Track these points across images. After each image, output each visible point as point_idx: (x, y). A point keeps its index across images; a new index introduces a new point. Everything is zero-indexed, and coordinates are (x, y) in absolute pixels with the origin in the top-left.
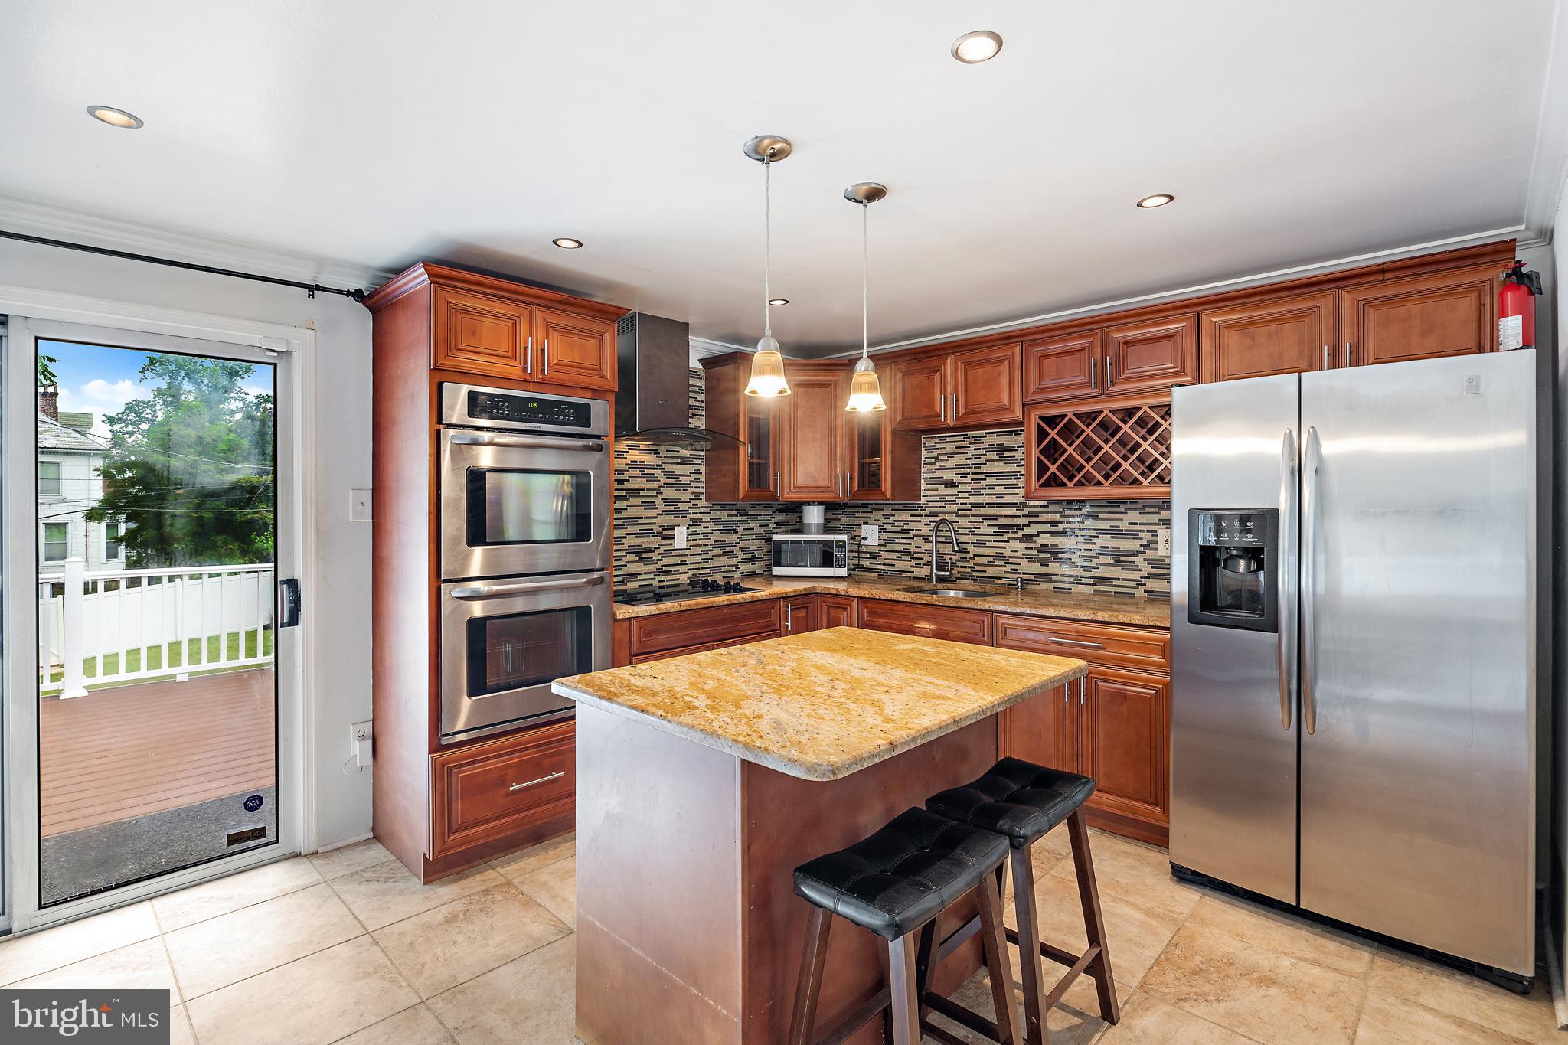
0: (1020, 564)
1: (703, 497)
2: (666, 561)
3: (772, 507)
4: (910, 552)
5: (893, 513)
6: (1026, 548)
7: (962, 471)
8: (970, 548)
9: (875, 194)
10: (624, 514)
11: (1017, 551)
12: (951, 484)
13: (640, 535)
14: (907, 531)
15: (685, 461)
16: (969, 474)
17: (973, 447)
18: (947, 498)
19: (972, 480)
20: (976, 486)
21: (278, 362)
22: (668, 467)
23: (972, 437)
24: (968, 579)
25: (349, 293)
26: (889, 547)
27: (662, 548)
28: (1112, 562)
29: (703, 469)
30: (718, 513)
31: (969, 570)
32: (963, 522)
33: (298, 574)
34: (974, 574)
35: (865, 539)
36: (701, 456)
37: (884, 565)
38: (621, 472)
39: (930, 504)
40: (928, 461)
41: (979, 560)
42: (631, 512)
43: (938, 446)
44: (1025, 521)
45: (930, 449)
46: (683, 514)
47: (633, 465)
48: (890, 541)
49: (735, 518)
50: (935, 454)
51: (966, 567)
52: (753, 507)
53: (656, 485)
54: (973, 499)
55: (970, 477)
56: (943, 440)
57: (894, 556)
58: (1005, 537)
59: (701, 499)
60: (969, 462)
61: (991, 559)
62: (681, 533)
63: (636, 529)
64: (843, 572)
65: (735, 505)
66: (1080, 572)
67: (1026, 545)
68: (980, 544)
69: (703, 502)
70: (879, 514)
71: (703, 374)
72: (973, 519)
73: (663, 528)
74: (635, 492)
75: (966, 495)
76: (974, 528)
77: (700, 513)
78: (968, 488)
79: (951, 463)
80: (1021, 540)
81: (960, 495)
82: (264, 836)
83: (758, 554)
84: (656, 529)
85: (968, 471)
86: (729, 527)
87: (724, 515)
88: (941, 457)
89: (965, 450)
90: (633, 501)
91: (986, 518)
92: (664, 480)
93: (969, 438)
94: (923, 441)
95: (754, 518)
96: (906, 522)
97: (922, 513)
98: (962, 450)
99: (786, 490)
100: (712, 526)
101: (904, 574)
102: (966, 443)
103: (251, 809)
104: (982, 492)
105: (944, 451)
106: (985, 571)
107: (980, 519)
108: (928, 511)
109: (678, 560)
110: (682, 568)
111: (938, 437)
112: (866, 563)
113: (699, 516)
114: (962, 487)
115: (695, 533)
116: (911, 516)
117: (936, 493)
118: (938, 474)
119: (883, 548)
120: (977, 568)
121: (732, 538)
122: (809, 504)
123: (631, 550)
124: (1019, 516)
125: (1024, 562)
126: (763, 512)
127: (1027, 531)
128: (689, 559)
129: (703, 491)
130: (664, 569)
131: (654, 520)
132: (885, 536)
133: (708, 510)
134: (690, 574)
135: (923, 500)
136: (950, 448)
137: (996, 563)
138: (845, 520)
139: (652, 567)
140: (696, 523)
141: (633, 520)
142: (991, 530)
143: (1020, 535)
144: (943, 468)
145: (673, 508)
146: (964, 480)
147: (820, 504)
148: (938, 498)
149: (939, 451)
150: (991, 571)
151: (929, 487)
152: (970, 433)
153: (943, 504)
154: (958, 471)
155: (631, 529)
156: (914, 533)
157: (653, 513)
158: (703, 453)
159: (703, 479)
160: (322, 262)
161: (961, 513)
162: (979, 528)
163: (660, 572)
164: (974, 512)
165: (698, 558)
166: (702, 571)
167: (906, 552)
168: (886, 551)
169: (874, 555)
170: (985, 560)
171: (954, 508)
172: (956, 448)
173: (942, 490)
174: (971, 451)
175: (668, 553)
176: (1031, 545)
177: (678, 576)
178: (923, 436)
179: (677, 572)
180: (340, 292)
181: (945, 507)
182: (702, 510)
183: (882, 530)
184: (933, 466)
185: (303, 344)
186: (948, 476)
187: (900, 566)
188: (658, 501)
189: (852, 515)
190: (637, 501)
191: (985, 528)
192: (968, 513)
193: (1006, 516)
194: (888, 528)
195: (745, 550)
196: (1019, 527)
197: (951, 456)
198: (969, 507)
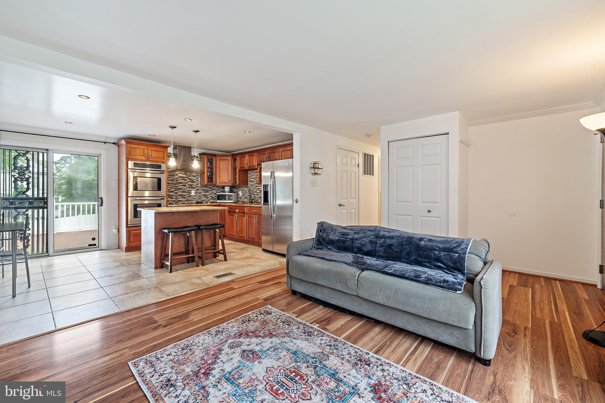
1: (199, 184)
2: (189, 198)
8: (256, 196)
9: (197, 131)
10: (178, 187)
12: (253, 182)
13: (181, 192)
15: (194, 176)
17: (256, 174)
21: (98, 156)
22: (189, 178)
25: (112, 143)
27: (188, 195)
29: (199, 178)
32: (255, 190)
33: (102, 196)
35: (239, 194)
36: (199, 175)
37: (243, 200)
38: (177, 179)
40: (249, 177)
42: (180, 187)
45: (250, 174)
46: (194, 188)
47: (180, 177)
48: (243, 195)
49: (208, 189)
52: (214, 187)
53: (186, 181)
62: (193, 192)
63: (181, 191)
64: (232, 201)
65: (208, 186)
68: (257, 195)
69: (199, 185)
70: (241, 189)
71: (199, 157)
73: (188, 191)
74: (181, 183)
75: (255, 184)
82: (96, 245)
83: (215, 198)
84: (186, 191)
86: (207, 191)
87: (205, 189)
88: (251, 176)
90: (180, 185)
91: (259, 189)
92: (188, 180)
93: (256, 172)
94: (249, 172)
95: (214, 189)
96: (246, 191)
98: (254, 174)
99: (218, 183)
100: (202, 191)
103: (93, 240)
107: (257, 189)
108: (249, 188)
109: (192, 198)
110: (193, 200)
111: (251, 172)
112: (240, 200)
113: (198, 189)
115: (197, 192)
116: (247, 189)
121: (208, 194)
122: (226, 186)
123: (180, 195)
126: (216, 188)
128: (195, 198)
129: (199, 183)
130: (189, 200)
131: (186, 189)
133: (201, 187)
134: (196, 201)
135: (249, 185)
136: (253, 174)
138: (236, 190)
139: (185, 199)
140: (197, 190)
141: (180, 189)
142: (259, 192)
144: (252, 178)
145: (191, 187)
147: (229, 186)
151: (249, 182)
153: (251, 186)
155: (179, 191)
156: (247, 193)
157: (186, 187)
159: (199, 180)
160: (107, 137)
163: (187, 200)
165: (198, 198)
166: (199, 201)
167: (246, 197)
168: (243, 197)
169: (241, 198)
170: (258, 198)
171: (253, 187)
173: (252, 183)
174: (256, 175)
175: (190, 196)
177: (192, 202)
179: (192, 201)
180: (110, 143)
182: (199, 187)
183: (242, 192)
185: (103, 153)
186: (252, 180)
187: (245, 200)
188: (187, 185)
189: (237, 189)
190: (182, 185)
195: (211, 197)
197: (253, 176)
198: (256, 187)
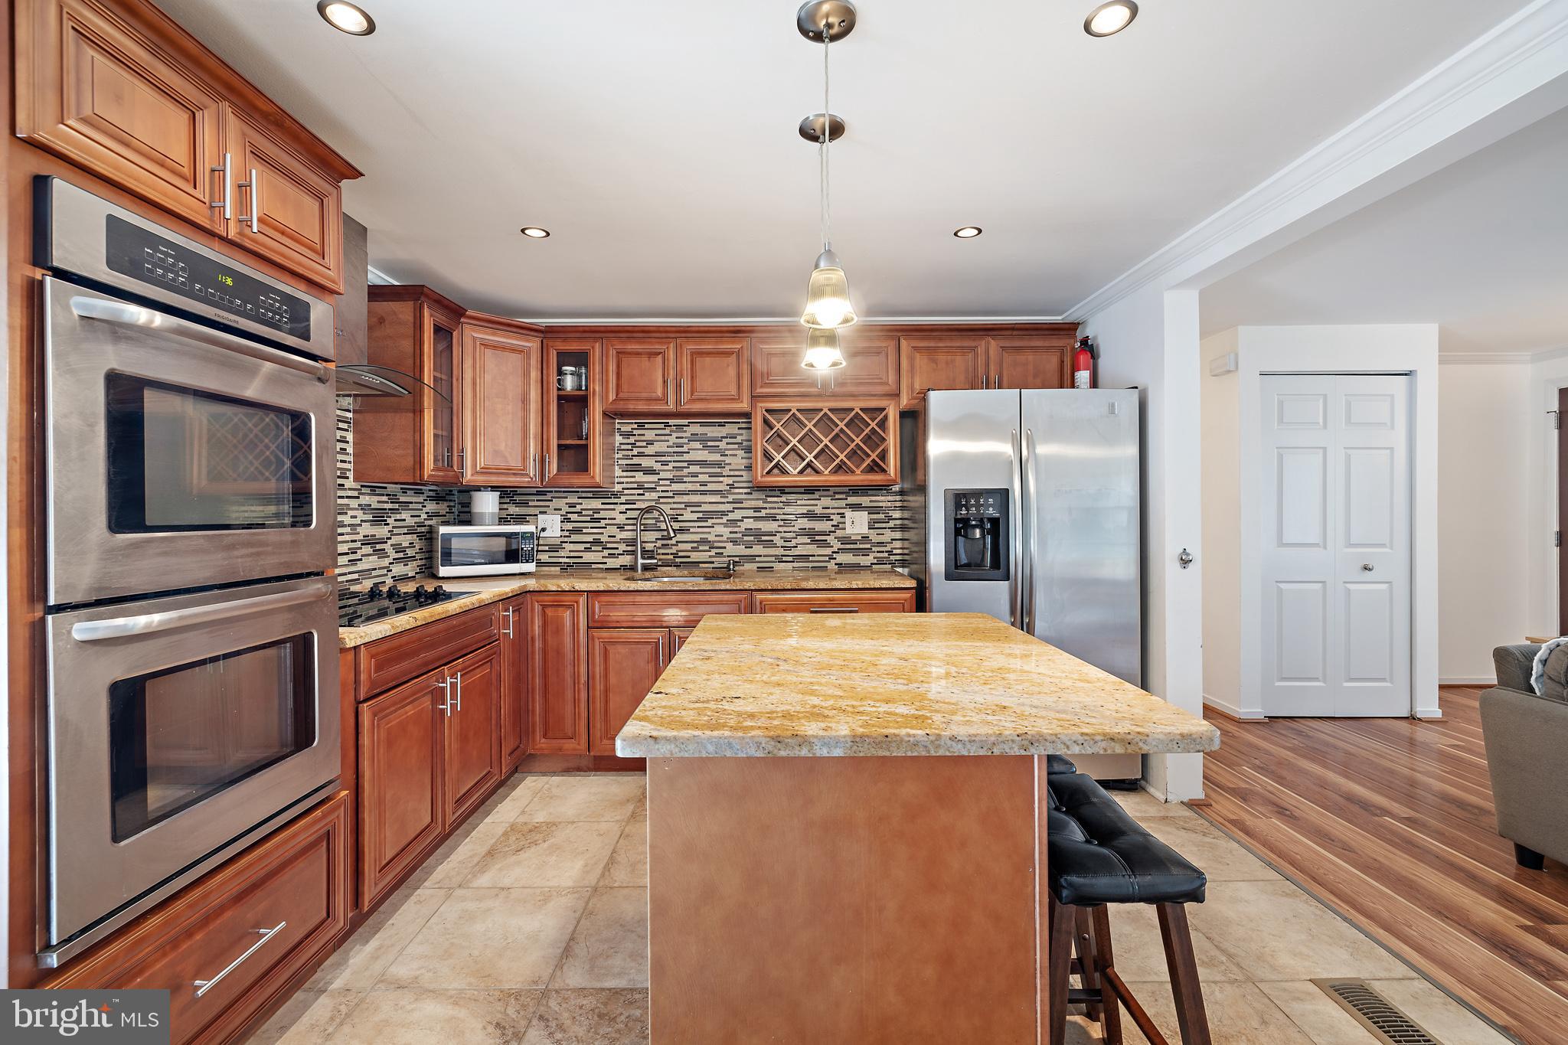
0: (725, 548)
1: (351, 475)
3: (423, 493)
4: (602, 542)
5: (580, 501)
6: (730, 532)
7: (663, 459)
8: (672, 535)
11: (722, 536)
12: (651, 471)
14: (598, 520)
16: (671, 462)
17: (675, 435)
18: (646, 486)
19: (673, 467)
20: (679, 473)
23: (674, 426)
24: (671, 566)
26: (574, 538)
28: (809, 541)
29: (350, 437)
30: (367, 498)
31: (671, 557)
32: (665, 509)
34: (677, 560)
35: (543, 529)
36: (347, 418)
37: (567, 557)
39: (626, 492)
40: (623, 447)
41: (681, 546)
43: (635, 432)
44: (729, 507)
45: (625, 434)
48: (576, 531)
49: (386, 506)
50: (632, 440)
51: (668, 554)
54: (676, 487)
55: (671, 465)
56: (641, 426)
57: (581, 547)
58: (710, 522)
59: (347, 478)
60: (670, 450)
61: (695, 545)
64: (531, 567)
65: (386, 488)
66: (781, 551)
67: (730, 529)
68: (683, 530)
69: (350, 483)
70: (561, 503)
72: (675, 506)
75: (668, 482)
76: (677, 515)
77: (348, 497)
78: (669, 475)
79: (650, 450)
80: (725, 525)
81: (661, 482)
83: (410, 552)
85: (669, 459)
86: (379, 519)
87: (374, 502)
88: (638, 444)
89: (666, 438)
91: (688, 505)
93: (671, 426)
94: (617, 426)
96: (597, 511)
97: (616, 501)
98: (663, 438)
99: (468, 471)
100: (359, 513)
101: (593, 566)
102: (667, 431)
104: (685, 479)
105: (643, 438)
106: (689, 557)
107: (683, 506)
108: (623, 499)
111: (636, 423)
112: (543, 556)
113: (346, 501)
114: (663, 475)
115: (342, 524)
116: (602, 504)
117: (633, 480)
118: (636, 461)
119: (566, 539)
120: (680, 554)
121: (382, 532)
122: (483, 489)
124: (724, 503)
125: (729, 546)
126: (414, 499)
127: (731, 516)
129: (350, 466)
132: (570, 526)
133: (355, 494)
135: (618, 487)
136: (650, 435)
137: (701, 548)
138: (514, 509)
142: (695, 516)
143: (724, 520)
144: (640, 455)
146: (666, 468)
147: (494, 488)
148: (635, 486)
149: (637, 438)
150: (695, 557)
151: (625, 474)
152: (671, 422)
153: (641, 492)
154: (659, 459)
156: (607, 522)
158: (350, 415)
159: (350, 450)
161: (662, 500)
162: (683, 515)
164: (677, 499)
165: (345, 559)
166: (350, 577)
167: (597, 542)
168: (570, 542)
169: (554, 548)
170: (688, 546)
171: (654, 495)
172: (656, 435)
173: (640, 477)
174: (673, 439)
176: (736, 529)
178: (617, 421)
181: (644, 495)
182: (350, 493)
183: (566, 520)
184: (630, 453)
186: (647, 463)
187: (589, 557)
189: (528, 504)
191: (688, 515)
192: (670, 500)
193: (710, 503)
194: (574, 517)
195: (398, 548)
196: (724, 513)
197: (650, 443)
198: (671, 494)
